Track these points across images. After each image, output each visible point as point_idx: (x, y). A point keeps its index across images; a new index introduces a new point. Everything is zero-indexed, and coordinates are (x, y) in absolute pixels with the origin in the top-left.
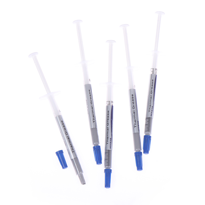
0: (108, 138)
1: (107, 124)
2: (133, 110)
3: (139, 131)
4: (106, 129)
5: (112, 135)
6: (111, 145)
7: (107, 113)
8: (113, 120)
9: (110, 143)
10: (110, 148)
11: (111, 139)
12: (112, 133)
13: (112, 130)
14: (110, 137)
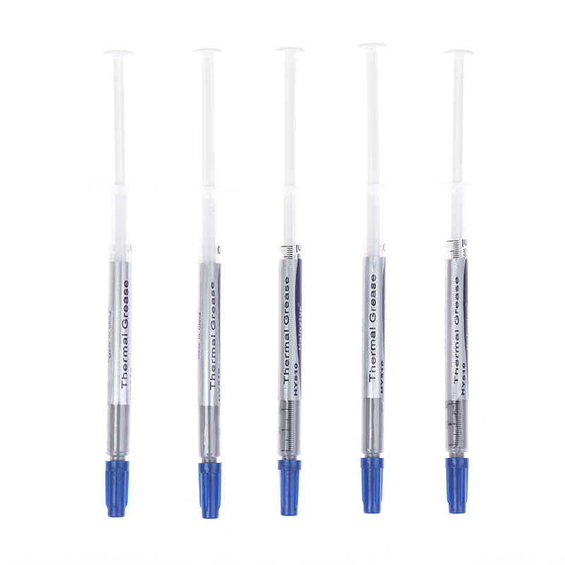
0: (287, 363)
1: (285, 319)
2: (371, 325)
3: (382, 392)
4: (282, 334)
5: (299, 353)
6: (296, 385)
7: (282, 284)
8: (301, 305)
9: (296, 378)
10: (296, 395)
11: (298, 365)
12: (298, 347)
13: (298, 338)
14: (293, 360)
